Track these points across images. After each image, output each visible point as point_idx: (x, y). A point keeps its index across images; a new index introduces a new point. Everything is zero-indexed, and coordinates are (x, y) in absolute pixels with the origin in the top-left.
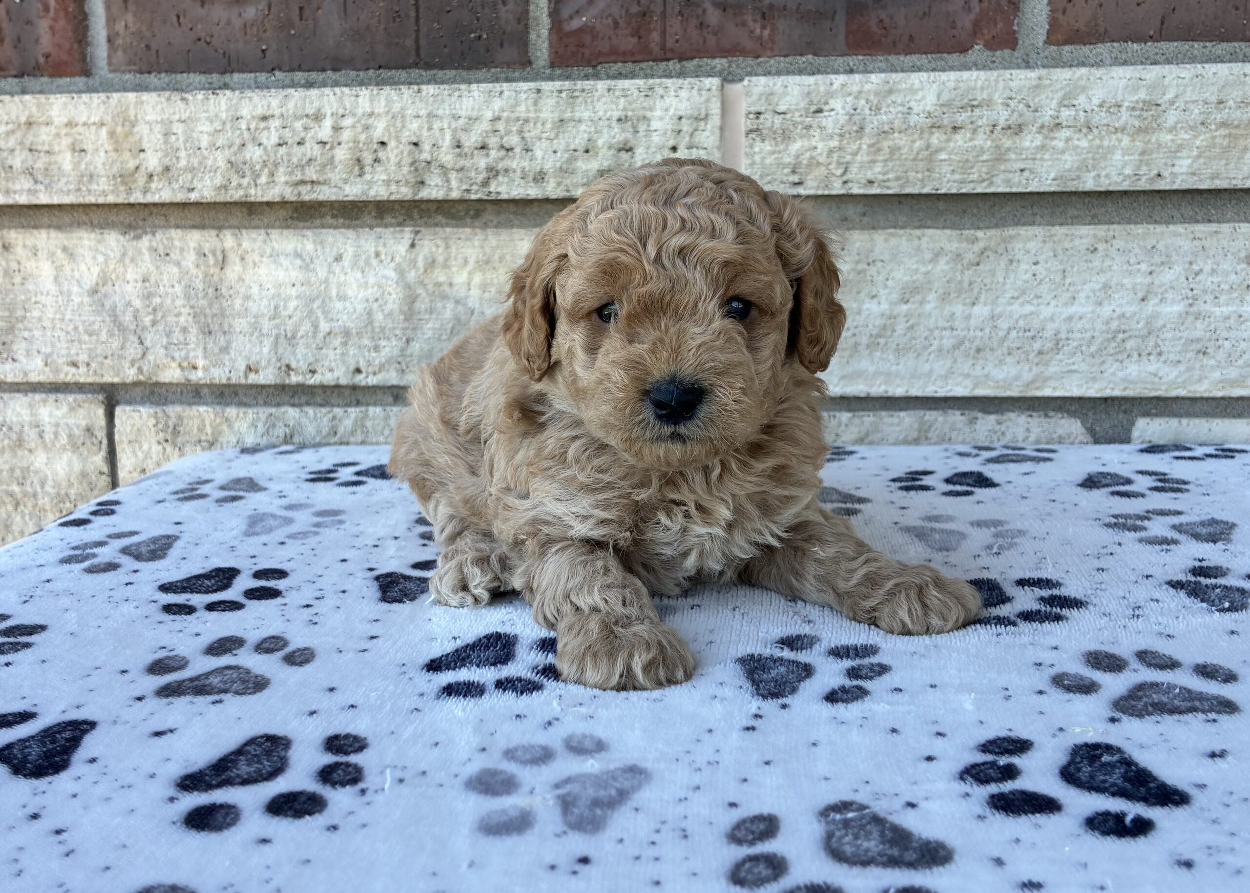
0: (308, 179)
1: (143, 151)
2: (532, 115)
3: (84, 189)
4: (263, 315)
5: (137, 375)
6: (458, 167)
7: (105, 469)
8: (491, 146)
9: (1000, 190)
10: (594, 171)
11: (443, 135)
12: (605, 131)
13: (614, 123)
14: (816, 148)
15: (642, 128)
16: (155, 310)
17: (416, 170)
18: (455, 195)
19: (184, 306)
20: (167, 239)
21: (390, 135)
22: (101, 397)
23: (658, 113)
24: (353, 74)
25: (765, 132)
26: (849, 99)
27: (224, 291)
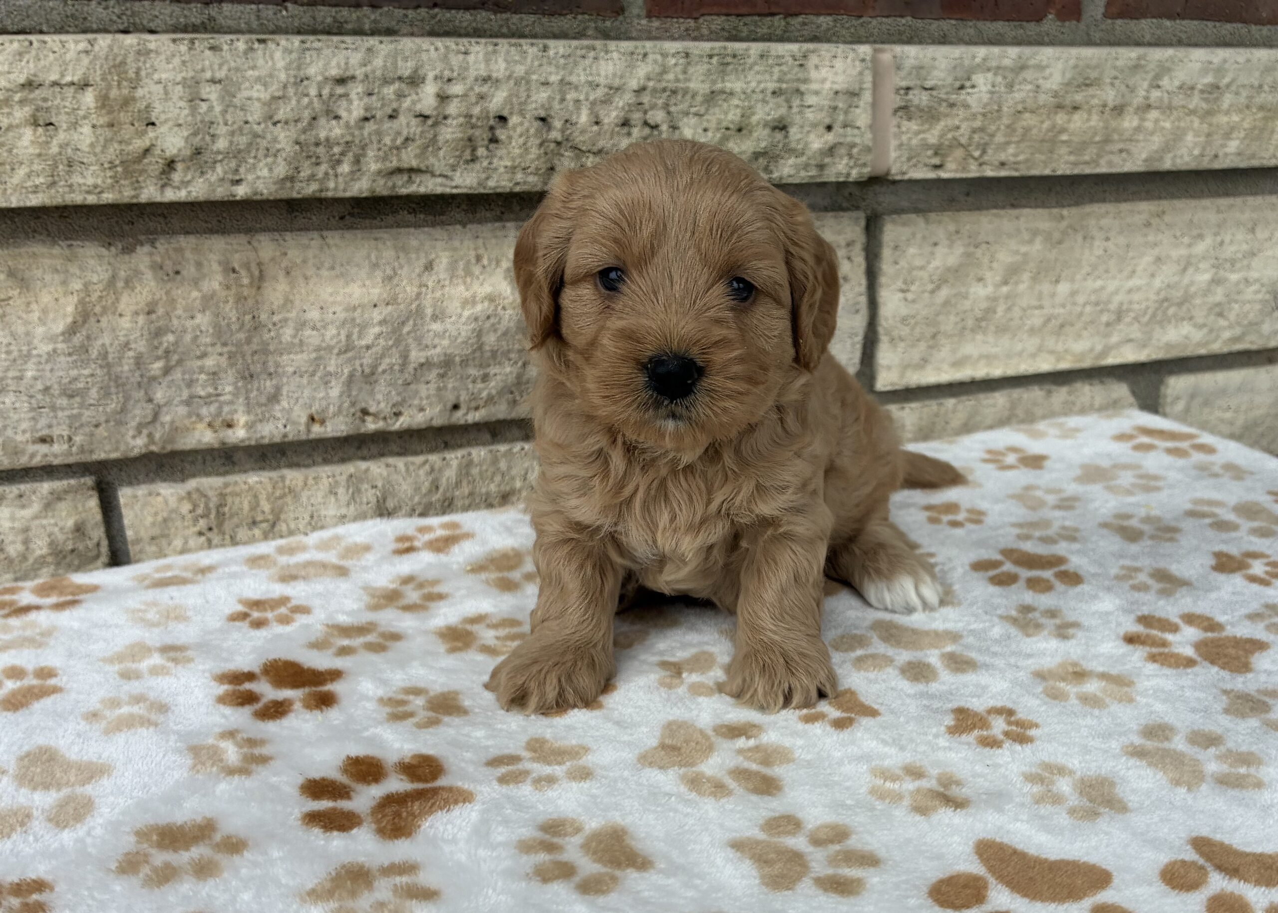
0: (406, 166)
1: (154, 125)
2: (681, 85)
3: (61, 182)
4: (330, 346)
5: (146, 446)
6: (595, 149)
8: (633, 122)
9: (1103, 169)
10: (749, 154)
11: (578, 109)
12: (759, 105)
13: (769, 97)
14: (958, 128)
15: (796, 102)
16: (167, 352)
17: (546, 153)
19: (213, 345)
20: (176, 250)
21: (512, 108)
22: (90, 482)
23: (813, 86)
25: (912, 109)
26: (990, 75)
27: (263, 317)
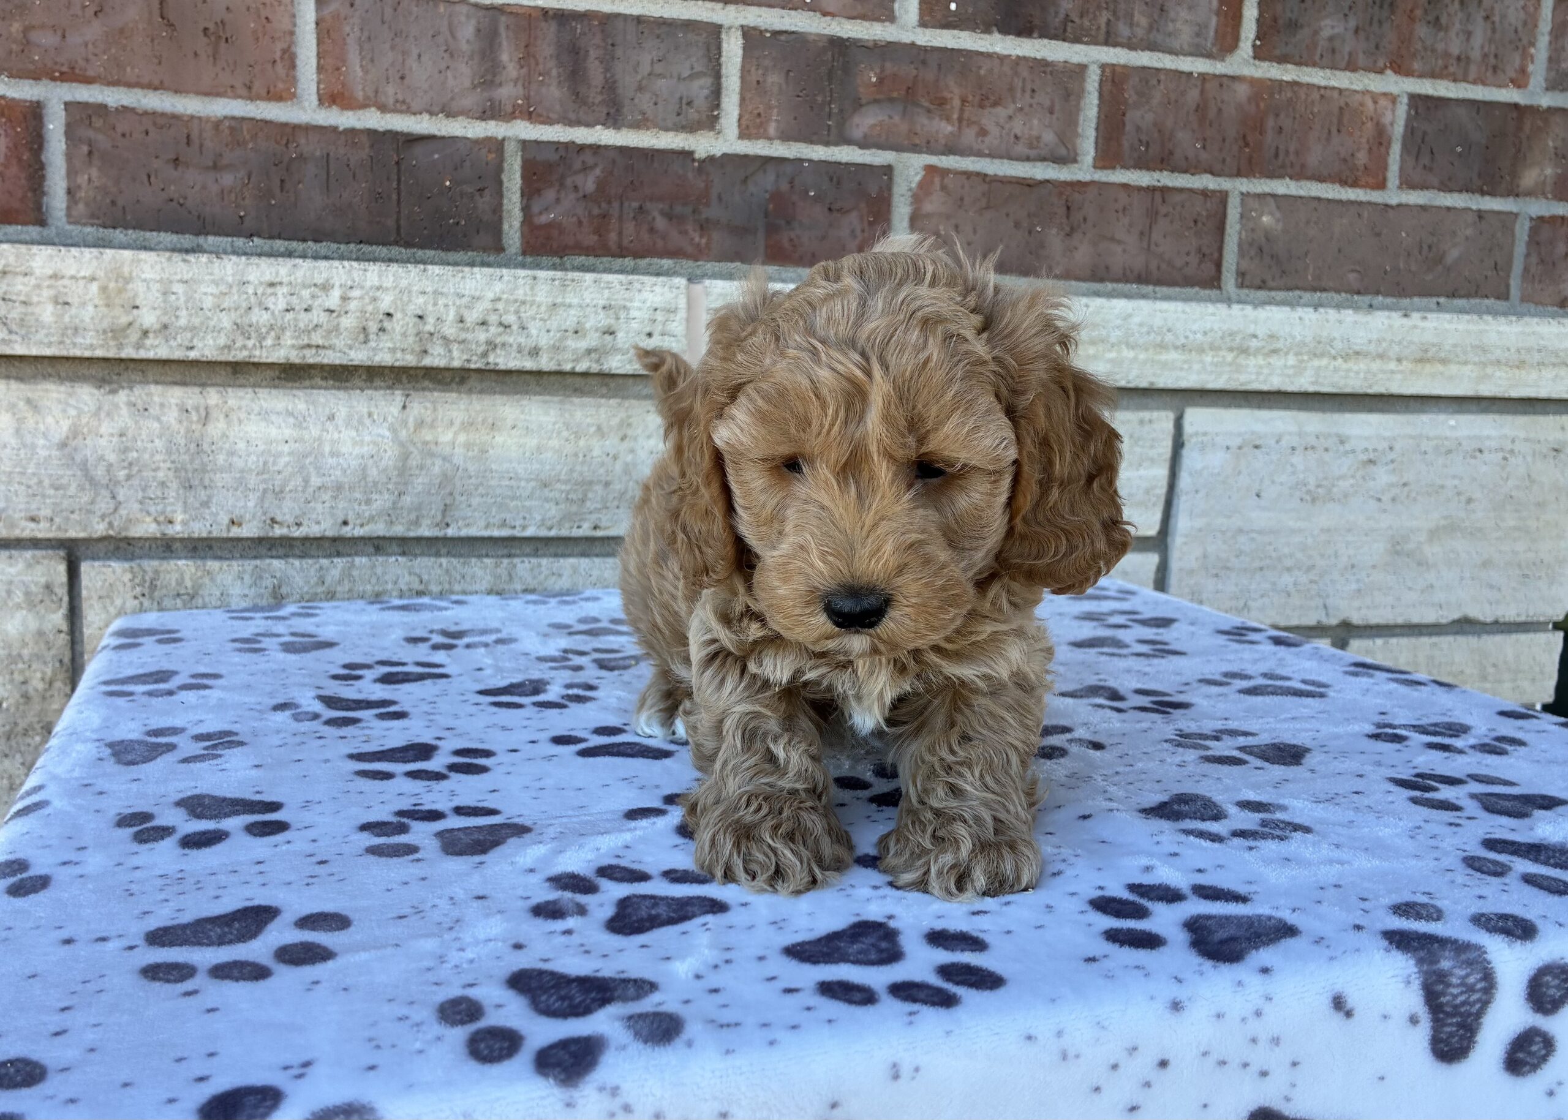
0: (314, 343)
1: (137, 307)
2: (528, 298)
3: (68, 341)
4: (251, 470)
5: (106, 531)
6: (460, 339)
7: (64, 627)
8: (490, 323)
10: (582, 350)
11: (448, 311)
12: (592, 316)
13: (600, 310)
15: (622, 315)
16: (131, 464)
17: (421, 340)
18: (456, 364)
19: (164, 461)
20: (147, 394)
21: (396, 309)
22: (62, 553)
23: (636, 304)
24: (334, 246)
27: (206, 447)
